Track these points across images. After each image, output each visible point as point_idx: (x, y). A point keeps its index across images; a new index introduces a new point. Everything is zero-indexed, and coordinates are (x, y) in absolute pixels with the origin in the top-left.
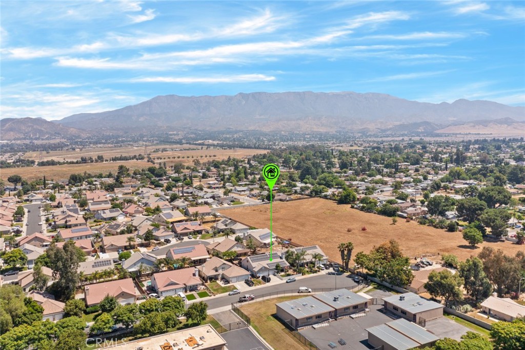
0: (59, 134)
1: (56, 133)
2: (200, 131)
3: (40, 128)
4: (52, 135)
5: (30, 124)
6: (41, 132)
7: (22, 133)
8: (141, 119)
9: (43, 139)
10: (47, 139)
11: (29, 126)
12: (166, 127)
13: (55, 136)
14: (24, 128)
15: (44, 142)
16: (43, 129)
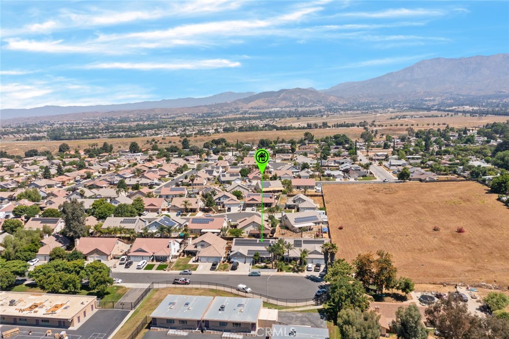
0: (320, 102)
1: (318, 101)
2: (462, 95)
3: (306, 97)
4: (314, 102)
5: (298, 94)
6: (306, 100)
7: (292, 101)
8: (400, 85)
9: (306, 107)
10: (310, 107)
11: (298, 95)
12: (424, 93)
13: (317, 103)
14: (294, 98)
15: (308, 109)
16: (308, 98)
